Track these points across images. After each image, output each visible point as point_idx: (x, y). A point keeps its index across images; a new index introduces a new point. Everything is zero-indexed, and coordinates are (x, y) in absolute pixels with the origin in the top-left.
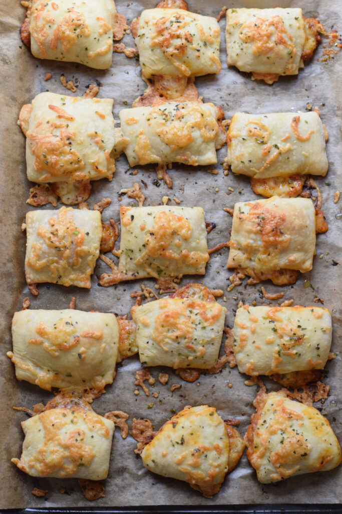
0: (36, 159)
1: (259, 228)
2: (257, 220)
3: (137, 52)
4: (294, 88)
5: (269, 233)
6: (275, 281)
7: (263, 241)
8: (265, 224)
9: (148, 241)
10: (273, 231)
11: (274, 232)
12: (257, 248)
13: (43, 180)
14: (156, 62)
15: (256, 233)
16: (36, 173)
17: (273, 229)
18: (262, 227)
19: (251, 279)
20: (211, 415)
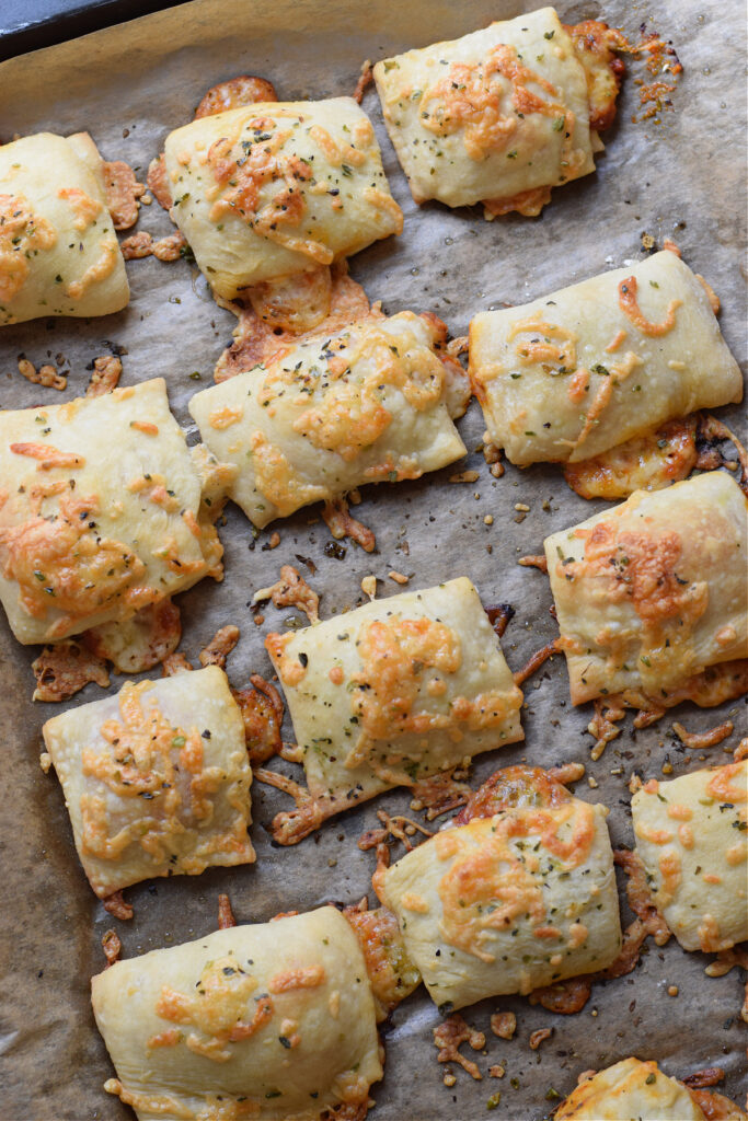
0: (23, 589)
1: (622, 587)
2: (612, 570)
3: (185, 243)
4: (598, 208)
5: (652, 592)
6: (702, 701)
7: (643, 617)
8: (633, 573)
9: (361, 706)
10: (659, 584)
11: (662, 587)
12: (633, 637)
13: (55, 635)
14: (240, 255)
15: (619, 601)
16: (34, 624)
17: (660, 579)
18: (629, 583)
19: (642, 715)
20: (651, 1081)
